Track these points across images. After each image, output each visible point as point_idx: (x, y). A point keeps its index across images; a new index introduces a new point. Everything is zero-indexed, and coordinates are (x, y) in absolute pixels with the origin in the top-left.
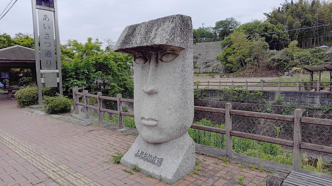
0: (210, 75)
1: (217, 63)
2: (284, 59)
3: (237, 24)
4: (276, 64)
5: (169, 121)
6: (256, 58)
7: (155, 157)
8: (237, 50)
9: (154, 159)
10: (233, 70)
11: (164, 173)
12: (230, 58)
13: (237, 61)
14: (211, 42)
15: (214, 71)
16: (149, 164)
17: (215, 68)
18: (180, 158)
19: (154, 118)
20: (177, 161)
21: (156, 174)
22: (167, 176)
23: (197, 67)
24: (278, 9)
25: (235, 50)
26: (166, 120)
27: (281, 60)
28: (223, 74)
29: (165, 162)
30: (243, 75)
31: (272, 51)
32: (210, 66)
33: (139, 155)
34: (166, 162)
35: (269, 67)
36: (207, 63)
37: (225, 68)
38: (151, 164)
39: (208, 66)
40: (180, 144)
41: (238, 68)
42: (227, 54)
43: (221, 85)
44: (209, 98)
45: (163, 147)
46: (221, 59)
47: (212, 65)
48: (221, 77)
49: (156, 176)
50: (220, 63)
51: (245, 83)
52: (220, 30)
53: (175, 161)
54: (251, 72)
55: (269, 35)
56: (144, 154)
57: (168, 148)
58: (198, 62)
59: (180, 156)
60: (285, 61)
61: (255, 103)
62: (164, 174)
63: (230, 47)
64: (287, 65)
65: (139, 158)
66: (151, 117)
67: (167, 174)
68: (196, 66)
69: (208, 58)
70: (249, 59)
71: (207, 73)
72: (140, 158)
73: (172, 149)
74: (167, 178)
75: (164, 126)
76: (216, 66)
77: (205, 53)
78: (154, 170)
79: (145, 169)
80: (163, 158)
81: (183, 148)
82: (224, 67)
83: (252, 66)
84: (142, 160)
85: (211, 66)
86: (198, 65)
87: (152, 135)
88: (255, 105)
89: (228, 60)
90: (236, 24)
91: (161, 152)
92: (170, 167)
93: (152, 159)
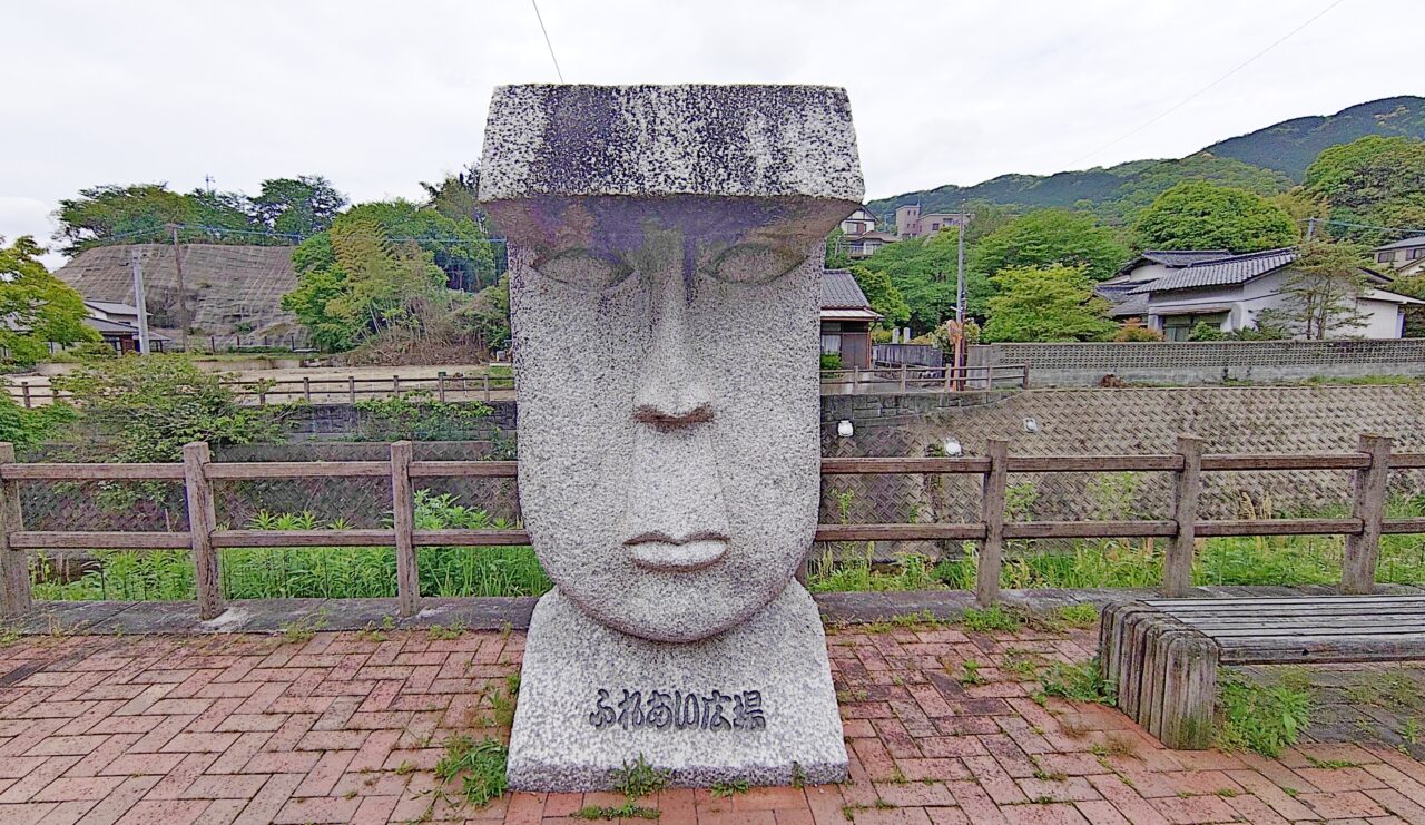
0: (262, 358)
1: (280, 318)
2: (490, 316)
3: (340, 202)
4: (469, 328)
5: (780, 530)
6: (413, 309)
7: (709, 696)
8: (352, 281)
9: (713, 706)
10: (342, 343)
11: (802, 747)
12: (331, 307)
13: (356, 315)
14: (246, 246)
15: (273, 346)
16: (702, 737)
17: (275, 337)
18: (820, 665)
19: (714, 527)
20: (818, 680)
21: (771, 764)
22: (826, 755)
23: (199, 329)
24: (458, 177)
25: (347, 280)
26: (766, 530)
27: (481, 319)
28: (309, 356)
29: (775, 701)
30: (378, 359)
31: (454, 293)
32: (252, 329)
33: (618, 711)
34: (780, 700)
35: (451, 339)
36: (239, 316)
37: (311, 336)
38: (708, 730)
39: (246, 327)
40: (794, 611)
41: (360, 336)
42: (319, 291)
43: (356, 389)
44: (313, 436)
45: (739, 645)
46: (298, 307)
47: (261, 326)
48: (303, 365)
49: (767, 775)
50: (290, 319)
51: (392, 384)
52: (279, 211)
53: (815, 684)
54: (401, 350)
55: (442, 248)
56: (644, 701)
57: (759, 640)
58: (202, 312)
59: (818, 660)
60: (491, 321)
61: (471, 439)
62: (808, 752)
63: (325, 269)
64: (497, 333)
65: (625, 728)
66: (702, 528)
67: (817, 745)
68: (195, 326)
69: (243, 302)
70: (394, 311)
71: (242, 351)
72: (630, 728)
73: (777, 638)
74: (832, 761)
75: (759, 554)
76: (277, 327)
77: (226, 284)
78: (747, 750)
79: (697, 764)
80: (753, 689)
81: (808, 624)
82: (309, 333)
83: (405, 333)
84: (651, 734)
85: (256, 327)
86: (204, 324)
87: (703, 604)
88: (472, 445)
89: (329, 310)
90: (335, 199)
91: (735, 668)
92: (809, 715)
93: (702, 710)
